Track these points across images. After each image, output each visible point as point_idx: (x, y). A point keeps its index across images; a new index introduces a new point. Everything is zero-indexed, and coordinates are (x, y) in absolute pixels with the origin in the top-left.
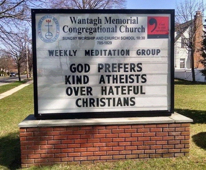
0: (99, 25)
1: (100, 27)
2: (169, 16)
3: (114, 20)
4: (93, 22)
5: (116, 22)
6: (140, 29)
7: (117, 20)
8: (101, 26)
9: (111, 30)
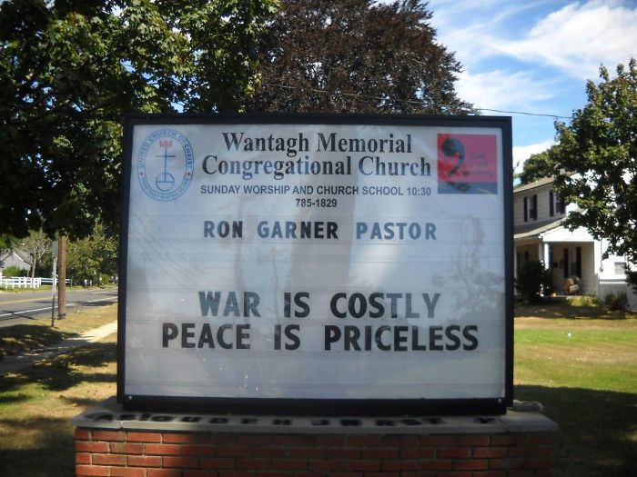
0: (302, 155)
1: (303, 159)
2: (497, 133)
3: (343, 142)
4: (286, 147)
5: (348, 146)
6: (417, 166)
7: (351, 141)
8: (307, 157)
9: (334, 168)
